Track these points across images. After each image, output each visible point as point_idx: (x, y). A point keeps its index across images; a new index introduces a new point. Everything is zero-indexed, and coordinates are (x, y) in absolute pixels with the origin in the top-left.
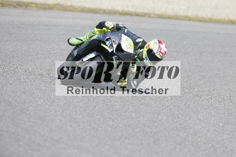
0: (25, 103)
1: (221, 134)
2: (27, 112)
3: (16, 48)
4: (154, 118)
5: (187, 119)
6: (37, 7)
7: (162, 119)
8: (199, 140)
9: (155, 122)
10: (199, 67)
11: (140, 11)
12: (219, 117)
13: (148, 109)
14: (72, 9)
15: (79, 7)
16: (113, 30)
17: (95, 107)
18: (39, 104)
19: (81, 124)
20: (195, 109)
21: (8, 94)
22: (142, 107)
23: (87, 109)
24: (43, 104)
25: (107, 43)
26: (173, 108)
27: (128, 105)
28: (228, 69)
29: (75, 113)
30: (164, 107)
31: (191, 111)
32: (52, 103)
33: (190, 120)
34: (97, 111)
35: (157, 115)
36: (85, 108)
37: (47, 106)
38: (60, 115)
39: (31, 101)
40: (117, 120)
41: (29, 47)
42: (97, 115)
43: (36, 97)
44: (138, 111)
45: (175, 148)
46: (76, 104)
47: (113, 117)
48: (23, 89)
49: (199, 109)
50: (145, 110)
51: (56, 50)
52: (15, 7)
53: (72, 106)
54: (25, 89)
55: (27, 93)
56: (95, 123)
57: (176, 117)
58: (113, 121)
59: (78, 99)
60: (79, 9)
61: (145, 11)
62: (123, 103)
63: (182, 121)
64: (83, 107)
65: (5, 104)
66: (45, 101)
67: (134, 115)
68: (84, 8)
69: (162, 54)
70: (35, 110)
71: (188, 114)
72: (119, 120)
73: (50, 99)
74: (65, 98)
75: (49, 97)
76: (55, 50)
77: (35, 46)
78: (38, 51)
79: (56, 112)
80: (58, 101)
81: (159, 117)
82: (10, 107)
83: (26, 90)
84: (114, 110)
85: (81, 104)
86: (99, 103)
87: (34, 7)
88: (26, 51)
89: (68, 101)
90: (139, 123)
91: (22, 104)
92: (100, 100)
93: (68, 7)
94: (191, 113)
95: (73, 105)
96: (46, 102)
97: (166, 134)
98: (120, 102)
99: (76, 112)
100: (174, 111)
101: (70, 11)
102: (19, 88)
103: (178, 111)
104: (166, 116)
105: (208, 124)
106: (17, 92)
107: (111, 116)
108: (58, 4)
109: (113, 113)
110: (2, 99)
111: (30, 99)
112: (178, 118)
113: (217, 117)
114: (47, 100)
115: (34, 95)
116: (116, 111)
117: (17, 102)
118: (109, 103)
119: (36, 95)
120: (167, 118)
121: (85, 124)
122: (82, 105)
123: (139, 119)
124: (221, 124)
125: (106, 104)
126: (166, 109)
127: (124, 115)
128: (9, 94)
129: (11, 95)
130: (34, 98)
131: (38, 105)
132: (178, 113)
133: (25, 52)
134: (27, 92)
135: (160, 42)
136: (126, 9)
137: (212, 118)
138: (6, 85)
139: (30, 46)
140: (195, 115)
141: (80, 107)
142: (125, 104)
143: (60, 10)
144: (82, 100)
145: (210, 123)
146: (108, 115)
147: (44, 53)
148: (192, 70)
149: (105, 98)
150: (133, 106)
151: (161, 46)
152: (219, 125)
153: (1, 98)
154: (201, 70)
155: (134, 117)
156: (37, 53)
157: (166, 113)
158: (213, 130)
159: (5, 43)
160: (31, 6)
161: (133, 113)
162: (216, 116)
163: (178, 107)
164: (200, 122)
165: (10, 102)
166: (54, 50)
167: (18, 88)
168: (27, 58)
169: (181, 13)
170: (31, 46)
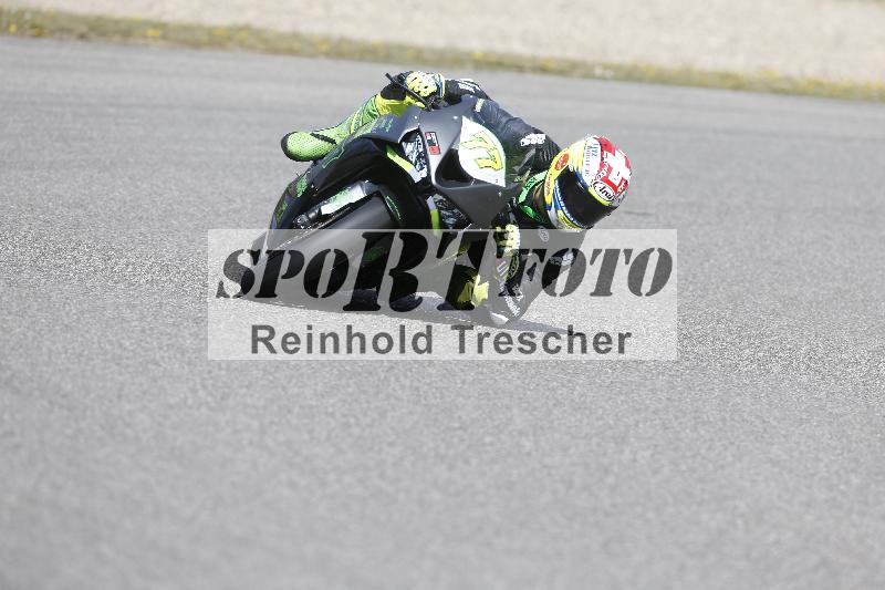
0: (120, 397)
1: (854, 516)
2: (129, 432)
3: (87, 192)
4: (605, 454)
5: (730, 459)
6: (164, 38)
7: (635, 460)
8: (772, 537)
9: (607, 471)
10: (775, 264)
11: (551, 52)
12: (850, 451)
13: (581, 422)
14: (296, 45)
15: (326, 39)
16: (433, 102)
17: (383, 415)
18: (172, 401)
19: (332, 477)
20: (757, 423)
21: (56, 364)
22: (560, 416)
23: (352, 420)
24: (190, 402)
25: (409, 148)
26: (677, 418)
27: (508, 408)
28: (880, 272)
29: (306, 436)
30: (643, 415)
31: (741, 431)
32: (222, 398)
33: (738, 465)
34: (393, 429)
35: (616, 443)
36: (344, 420)
37: (204, 409)
38: (251, 443)
39: (144, 393)
40: (467, 462)
41: (137, 187)
42: (391, 444)
43: (161, 374)
44: (542, 428)
45: (682, 568)
46: (314, 403)
47: (452, 452)
48: (112, 344)
49: (775, 423)
50: (570, 427)
51: (238, 200)
52: (82, 37)
53: (296, 410)
54: (121, 346)
55: (128, 362)
56: (382, 476)
57: (688, 454)
58: (451, 468)
59: (320, 384)
60: (324, 48)
61: (572, 54)
62: (489, 400)
63: (710, 467)
64: (338, 415)
65: (46, 404)
66: (194, 391)
67: (528, 445)
68: (342, 40)
69: (615, 188)
70: (160, 424)
71: (732, 440)
72: (474, 462)
73: (213, 385)
74: (272, 382)
75: (213, 375)
76: (235, 202)
77: (158, 186)
78: (170, 205)
79: (236, 432)
80: (244, 390)
81: (622, 452)
82: (66, 412)
83: (125, 349)
84: (456, 425)
85: (331, 401)
86: (397, 399)
87: (154, 38)
88: (125, 203)
89: (283, 393)
90: (549, 475)
91: (111, 401)
92: (403, 387)
93: (282, 37)
94: (743, 437)
95: (302, 407)
96: (201, 393)
97: (651, 515)
98: (476, 395)
99: (311, 432)
100: (678, 429)
101: (292, 52)
102: (99, 343)
103: (695, 429)
104: (648, 447)
105: (805, 477)
106: (92, 359)
107: (442, 450)
108: (247, 28)
109: (452, 437)
110: (35, 385)
111: (141, 385)
112: (694, 457)
113: (842, 454)
114: (204, 387)
115: (154, 367)
116: (460, 428)
117: (92, 396)
118: (436, 398)
119: (161, 369)
120: (652, 456)
121: (347, 479)
122: (333, 406)
123: (547, 461)
124: (855, 480)
125: (423, 402)
126: (649, 423)
127: (492, 444)
128: (63, 363)
129: (68, 369)
130: (155, 380)
131: (171, 407)
132: (695, 436)
133: (120, 209)
134: (127, 358)
135: (606, 146)
136: (499, 47)
137: (821, 455)
138: (50, 331)
139: (139, 183)
140: (758, 445)
141: (326, 413)
142: (495, 404)
143: (252, 48)
144: (333, 388)
145: (813, 475)
146: (431, 444)
147: (191, 211)
148: (748, 277)
149: (419, 381)
150: (526, 410)
151: (610, 159)
152: (846, 483)
153: (32, 381)
154: (781, 277)
155: (529, 454)
156: (165, 212)
157: (650, 438)
158: (826, 501)
159: (46, 174)
160: (145, 37)
161: (524, 439)
162: (835, 448)
163: (693, 415)
164: (776, 470)
165: (64, 396)
166: (230, 201)
167: (93, 343)
168: (128, 229)
169: (707, 62)
170: (145, 186)
